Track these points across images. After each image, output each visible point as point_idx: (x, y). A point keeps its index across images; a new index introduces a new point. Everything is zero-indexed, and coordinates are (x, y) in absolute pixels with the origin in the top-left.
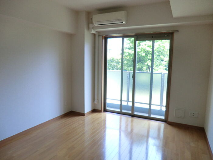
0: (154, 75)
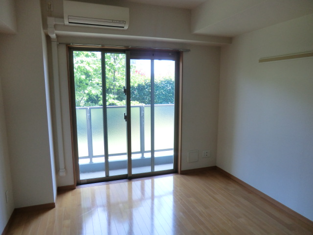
0: (132, 109)
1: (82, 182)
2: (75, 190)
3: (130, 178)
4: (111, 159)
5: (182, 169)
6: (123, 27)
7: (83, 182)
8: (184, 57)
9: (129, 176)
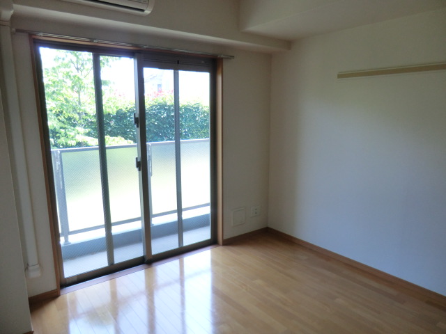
1: (68, 281)
2: (60, 298)
3: (148, 261)
4: (116, 230)
5: (225, 238)
6: (143, 10)
7: (70, 281)
8: (224, 67)
9: (147, 259)
